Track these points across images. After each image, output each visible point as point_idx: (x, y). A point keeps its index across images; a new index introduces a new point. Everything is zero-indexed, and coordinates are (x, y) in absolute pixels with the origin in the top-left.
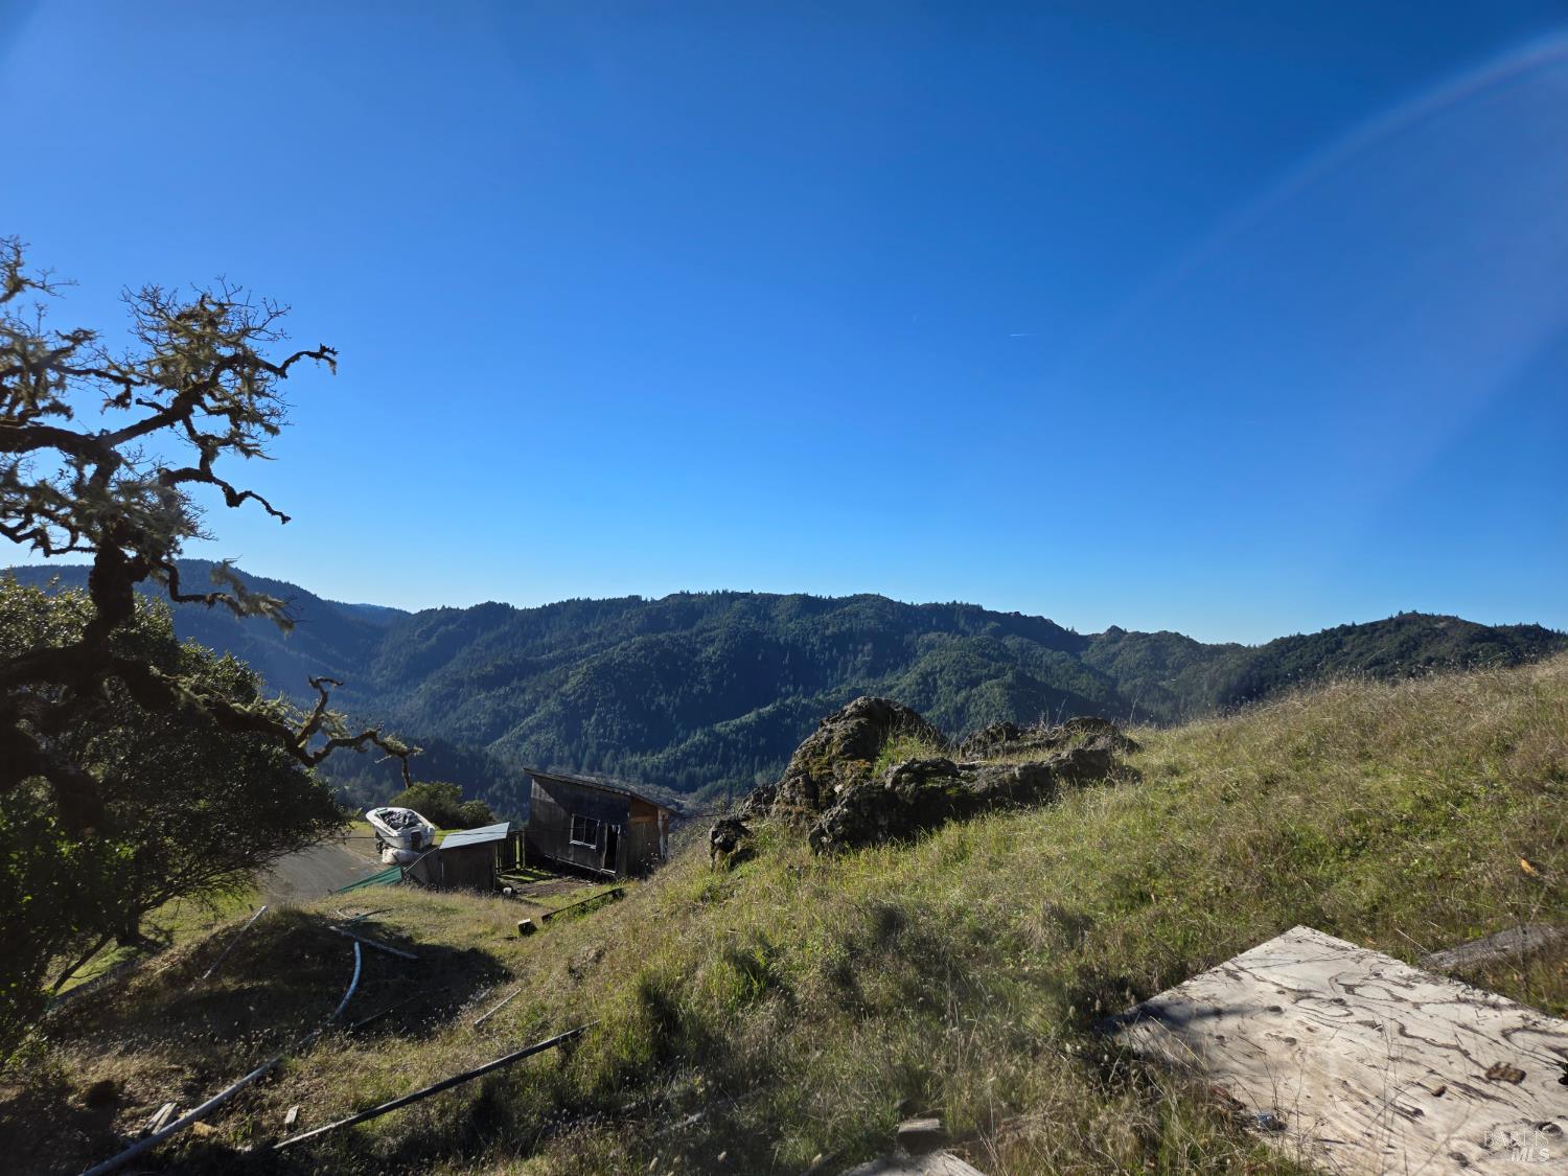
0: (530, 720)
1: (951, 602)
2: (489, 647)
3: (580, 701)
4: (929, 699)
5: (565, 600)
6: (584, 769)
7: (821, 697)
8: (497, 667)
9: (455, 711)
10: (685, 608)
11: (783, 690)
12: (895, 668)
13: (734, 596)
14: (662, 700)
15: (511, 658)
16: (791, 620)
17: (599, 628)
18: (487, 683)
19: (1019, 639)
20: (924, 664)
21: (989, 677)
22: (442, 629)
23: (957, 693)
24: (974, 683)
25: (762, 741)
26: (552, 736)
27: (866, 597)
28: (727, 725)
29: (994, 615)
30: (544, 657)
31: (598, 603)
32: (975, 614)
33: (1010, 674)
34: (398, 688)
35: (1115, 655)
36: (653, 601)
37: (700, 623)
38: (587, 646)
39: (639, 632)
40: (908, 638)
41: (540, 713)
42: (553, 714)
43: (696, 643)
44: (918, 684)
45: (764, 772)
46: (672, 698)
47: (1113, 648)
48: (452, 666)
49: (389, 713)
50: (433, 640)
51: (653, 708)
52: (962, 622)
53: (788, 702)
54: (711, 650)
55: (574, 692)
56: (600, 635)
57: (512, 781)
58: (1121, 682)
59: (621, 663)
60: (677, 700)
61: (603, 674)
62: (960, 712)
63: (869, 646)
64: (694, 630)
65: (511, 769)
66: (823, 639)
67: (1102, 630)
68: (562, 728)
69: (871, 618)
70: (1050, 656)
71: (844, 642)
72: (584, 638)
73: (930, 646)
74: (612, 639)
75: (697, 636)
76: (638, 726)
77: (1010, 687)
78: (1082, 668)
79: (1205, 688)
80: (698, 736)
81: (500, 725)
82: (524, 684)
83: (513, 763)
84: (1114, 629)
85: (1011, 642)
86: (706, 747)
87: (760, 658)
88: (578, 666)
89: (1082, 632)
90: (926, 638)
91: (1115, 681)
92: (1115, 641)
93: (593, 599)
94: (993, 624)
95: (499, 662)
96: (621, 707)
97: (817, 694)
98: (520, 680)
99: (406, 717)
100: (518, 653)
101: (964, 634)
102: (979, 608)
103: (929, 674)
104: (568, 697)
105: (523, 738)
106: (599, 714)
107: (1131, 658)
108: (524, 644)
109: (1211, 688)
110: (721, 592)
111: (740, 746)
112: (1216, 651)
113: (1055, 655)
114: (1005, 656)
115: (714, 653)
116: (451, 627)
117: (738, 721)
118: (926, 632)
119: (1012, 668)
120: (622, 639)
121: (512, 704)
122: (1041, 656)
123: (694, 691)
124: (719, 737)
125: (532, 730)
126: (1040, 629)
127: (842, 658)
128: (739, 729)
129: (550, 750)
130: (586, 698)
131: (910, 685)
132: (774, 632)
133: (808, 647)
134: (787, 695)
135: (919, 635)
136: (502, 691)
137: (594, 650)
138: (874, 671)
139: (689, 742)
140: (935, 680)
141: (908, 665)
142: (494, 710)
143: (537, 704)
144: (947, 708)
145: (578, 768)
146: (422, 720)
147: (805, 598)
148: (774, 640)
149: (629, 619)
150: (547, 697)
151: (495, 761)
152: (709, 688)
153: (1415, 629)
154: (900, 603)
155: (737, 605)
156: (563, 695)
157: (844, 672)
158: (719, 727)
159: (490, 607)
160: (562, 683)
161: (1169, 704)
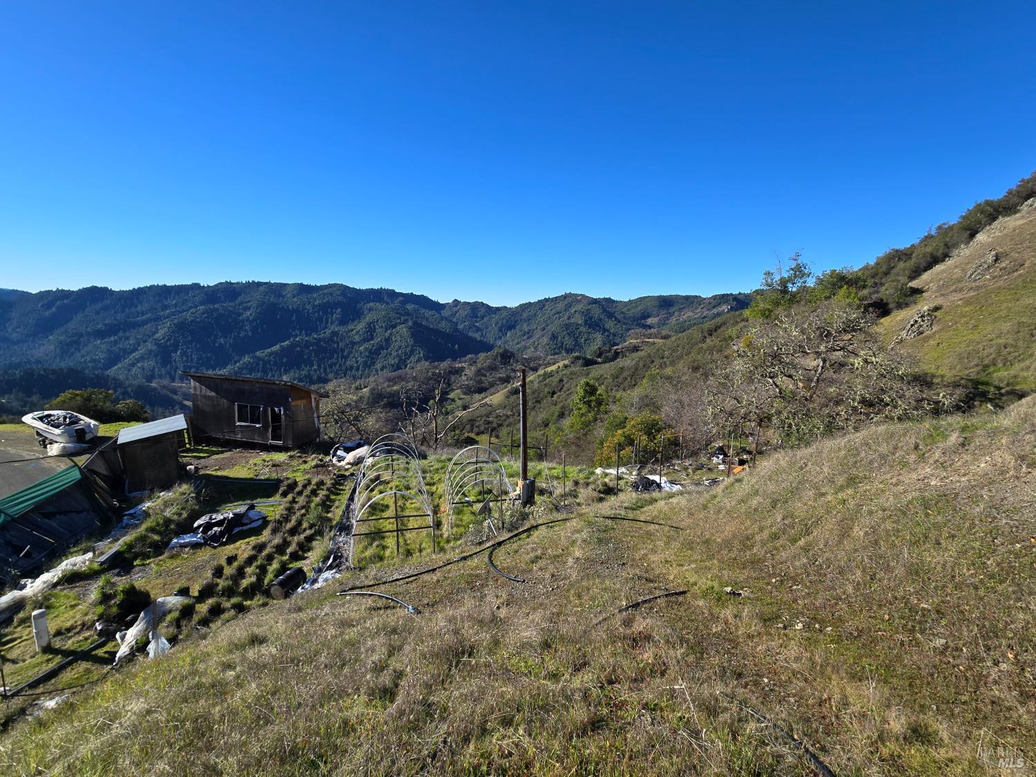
0: (136, 355)
1: (379, 288)
2: (97, 313)
3: (168, 343)
4: (372, 335)
5: (148, 286)
6: (177, 380)
7: (315, 336)
8: (105, 325)
9: (79, 352)
10: (229, 291)
11: (294, 333)
12: (353, 320)
13: (259, 284)
14: (222, 340)
15: (115, 319)
16: (294, 297)
17: (175, 301)
18: (100, 334)
19: (413, 306)
20: (368, 318)
21: (400, 323)
22: (59, 303)
23: (386, 331)
24: (394, 327)
25: (285, 360)
26: (152, 363)
27: (335, 285)
28: (263, 352)
29: (401, 294)
30: (139, 318)
31: (171, 287)
32: (392, 294)
33: (410, 322)
34: (31, 339)
35: (456, 312)
36: (208, 286)
37: (239, 299)
38: (167, 312)
39: (202, 303)
40: (359, 306)
41: (142, 351)
42: (151, 351)
43: (239, 309)
44: (366, 328)
45: (288, 375)
46: (228, 339)
47: (455, 309)
48: (72, 325)
49: (28, 355)
50: (54, 309)
51: (217, 345)
52: (386, 298)
53: (297, 339)
54: (248, 313)
55: (164, 338)
56: (176, 305)
57: (129, 390)
58: (460, 323)
59: (192, 321)
60: (231, 341)
61: (181, 327)
62: (388, 340)
63: (339, 310)
64: (237, 302)
65: (127, 382)
66: (314, 307)
67: (450, 301)
68: (158, 358)
69: (339, 295)
70: (428, 313)
71: (326, 308)
72: (165, 308)
73: (370, 310)
74: (184, 307)
75: (239, 306)
76: (209, 355)
77: (411, 328)
78: (442, 318)
79: (494, 326)
80: (247, 359)
81: (113, 360)
82: (128, 334)
83: (127, 379)
84: (455, 301)
85: (410, 307)
86: (252, 364)
87: (278, 317)
88: (164, 324)
89: (442, 302)
90: (368, 305)
91: (457, 324)
92: (456, 306)
93: (168, 285)
94: (401, 298)
95: (107, 322)
96: (196, 345)
97: (313, 334)
98: (124, 331)
99: (42, 357)
100: (120, 316)
101: (388, 303)
102: (393, 291)
103: (371, 323)
104: (159, 341)
105: (133, 365)
106: (182, 349)
107: (463, 313)
108: (123, 311)
109: (496, 325)
110: (251, 281)
111: (272, 362)
112: (498, 309)
113: (430, 313)
114: (407, 313)
115: (251, 315)
116: (65, 301)
117: (269, 350)
118: (368, 302)
119: (412, 319)
120: (191, 308)
121: (121, 346)
122: (424, 313)
123: (241, 335)
124: (259, 359)
125: (138, 360)
126: (423, 301)
127: (325, 317)
128: (271, 354)
129: (153, 371)
130: (172, 341)
131: (362, 329)
132: (285, 303)
133: (306, 311)
134: (296, 336)
135: (365, 304)
136: (112, 339)
137: (173, 314)
138: (343, 322)
139: (241, 362)
140: (374, 326)
141: (360, 319)
142: (108, 350)
143: (139, 346)
144: (381, 339)
145: (173, 380)
146: (55, 358)
147: (302, 284)
148: (286, 307)
149: (194, 296)
150: (145, 342)
151: (114, 379)
152: (250, 334)
153: (570, 299)
154: (354, 288)
155: (261, 289)
156: (155, 339)
157: (327, 323)
158: (258, 354)
159: (94, 289)
160: (154, 333)
161: (480, 333)
